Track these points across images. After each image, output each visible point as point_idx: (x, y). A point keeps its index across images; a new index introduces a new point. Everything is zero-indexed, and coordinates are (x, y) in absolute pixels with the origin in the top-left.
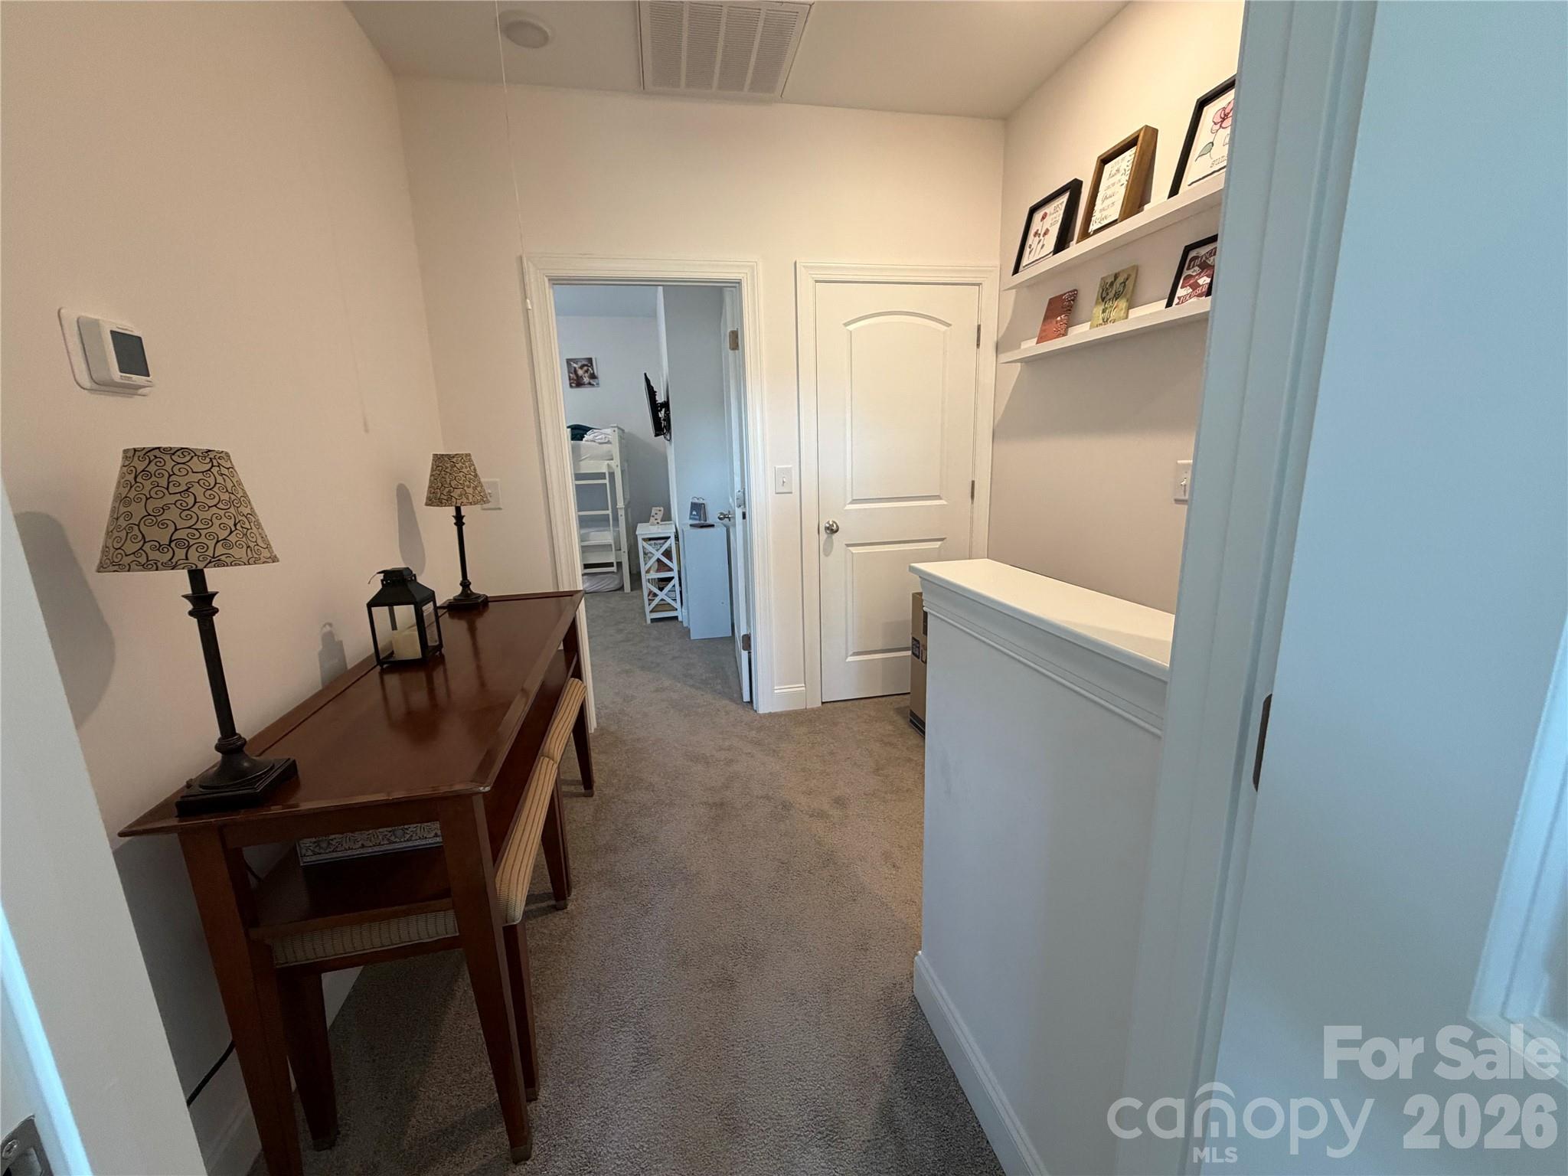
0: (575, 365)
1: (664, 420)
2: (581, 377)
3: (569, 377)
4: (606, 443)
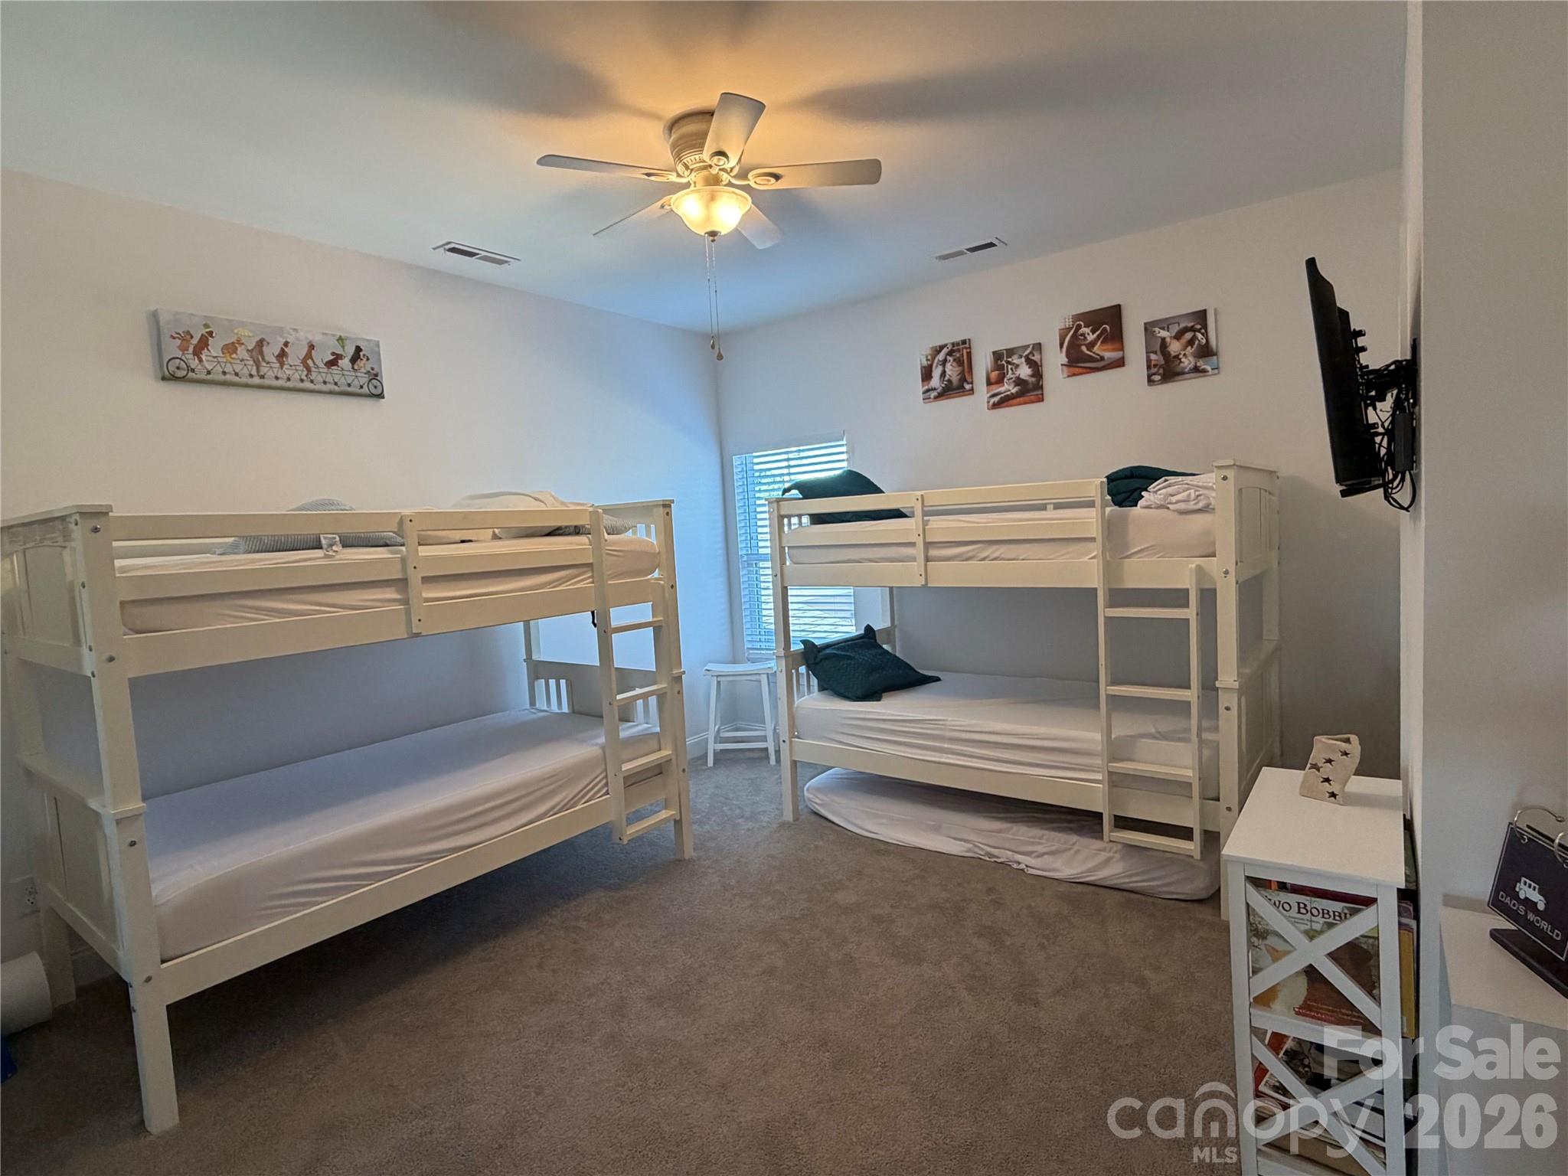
0: (1164, 334)
1: (1389, 433)
2: (1177, 357)
3: (1149, 360)
4: (1199, 511)
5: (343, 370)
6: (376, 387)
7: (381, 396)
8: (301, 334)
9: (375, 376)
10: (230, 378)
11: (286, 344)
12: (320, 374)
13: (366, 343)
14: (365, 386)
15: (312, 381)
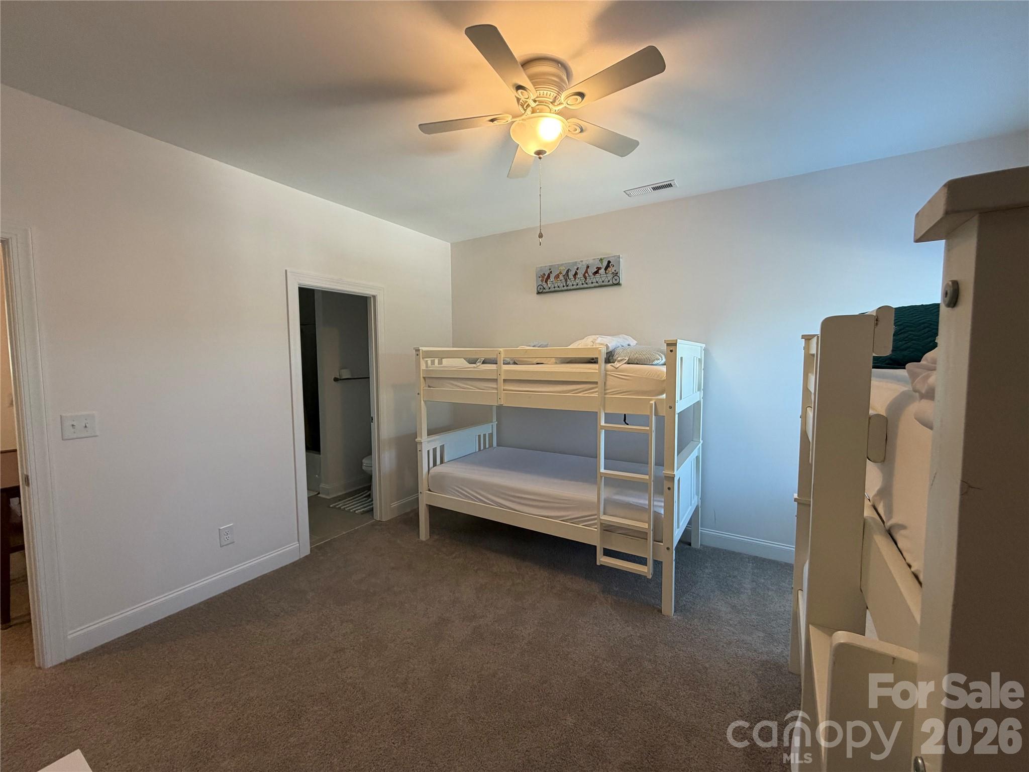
5: (601, 275)
6: (616, 280)
7: (619, 284)
8: (584, 263)
9: (616, 274)
10: (557, 289)
11: (577, 269)
12: (591, 279)
13: (613, 258)
14: (611, 281)
15: (587, 284)
